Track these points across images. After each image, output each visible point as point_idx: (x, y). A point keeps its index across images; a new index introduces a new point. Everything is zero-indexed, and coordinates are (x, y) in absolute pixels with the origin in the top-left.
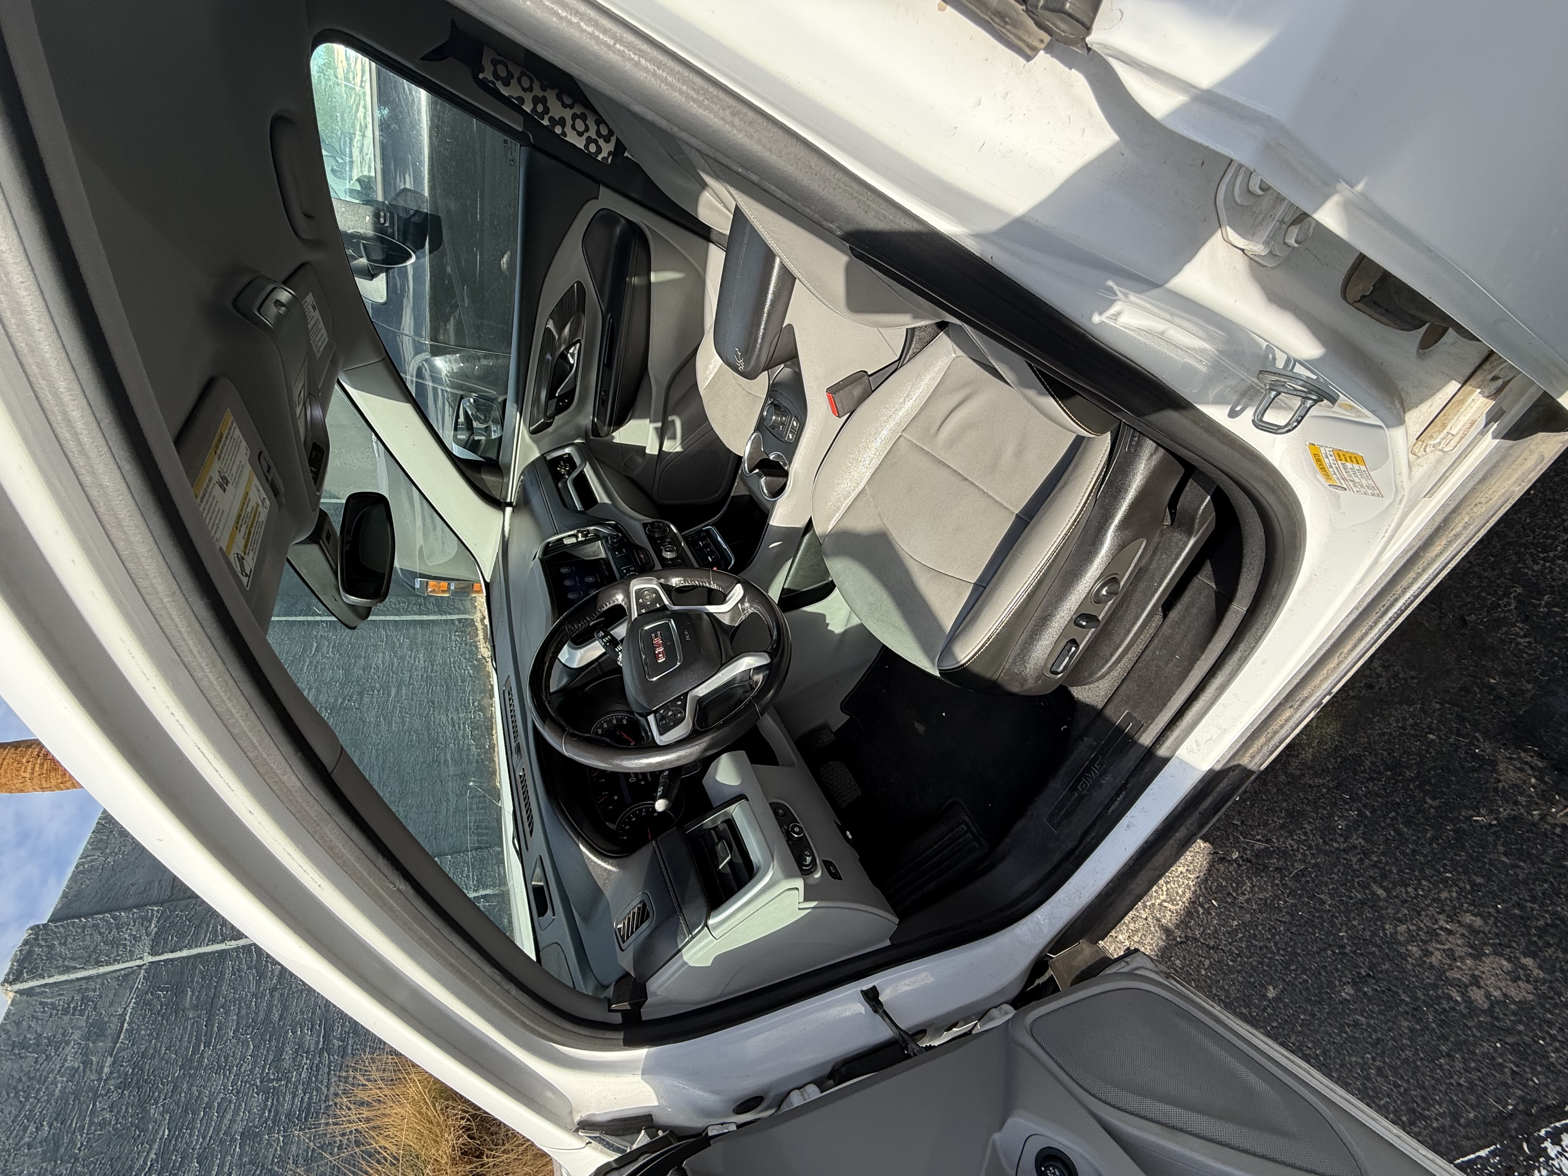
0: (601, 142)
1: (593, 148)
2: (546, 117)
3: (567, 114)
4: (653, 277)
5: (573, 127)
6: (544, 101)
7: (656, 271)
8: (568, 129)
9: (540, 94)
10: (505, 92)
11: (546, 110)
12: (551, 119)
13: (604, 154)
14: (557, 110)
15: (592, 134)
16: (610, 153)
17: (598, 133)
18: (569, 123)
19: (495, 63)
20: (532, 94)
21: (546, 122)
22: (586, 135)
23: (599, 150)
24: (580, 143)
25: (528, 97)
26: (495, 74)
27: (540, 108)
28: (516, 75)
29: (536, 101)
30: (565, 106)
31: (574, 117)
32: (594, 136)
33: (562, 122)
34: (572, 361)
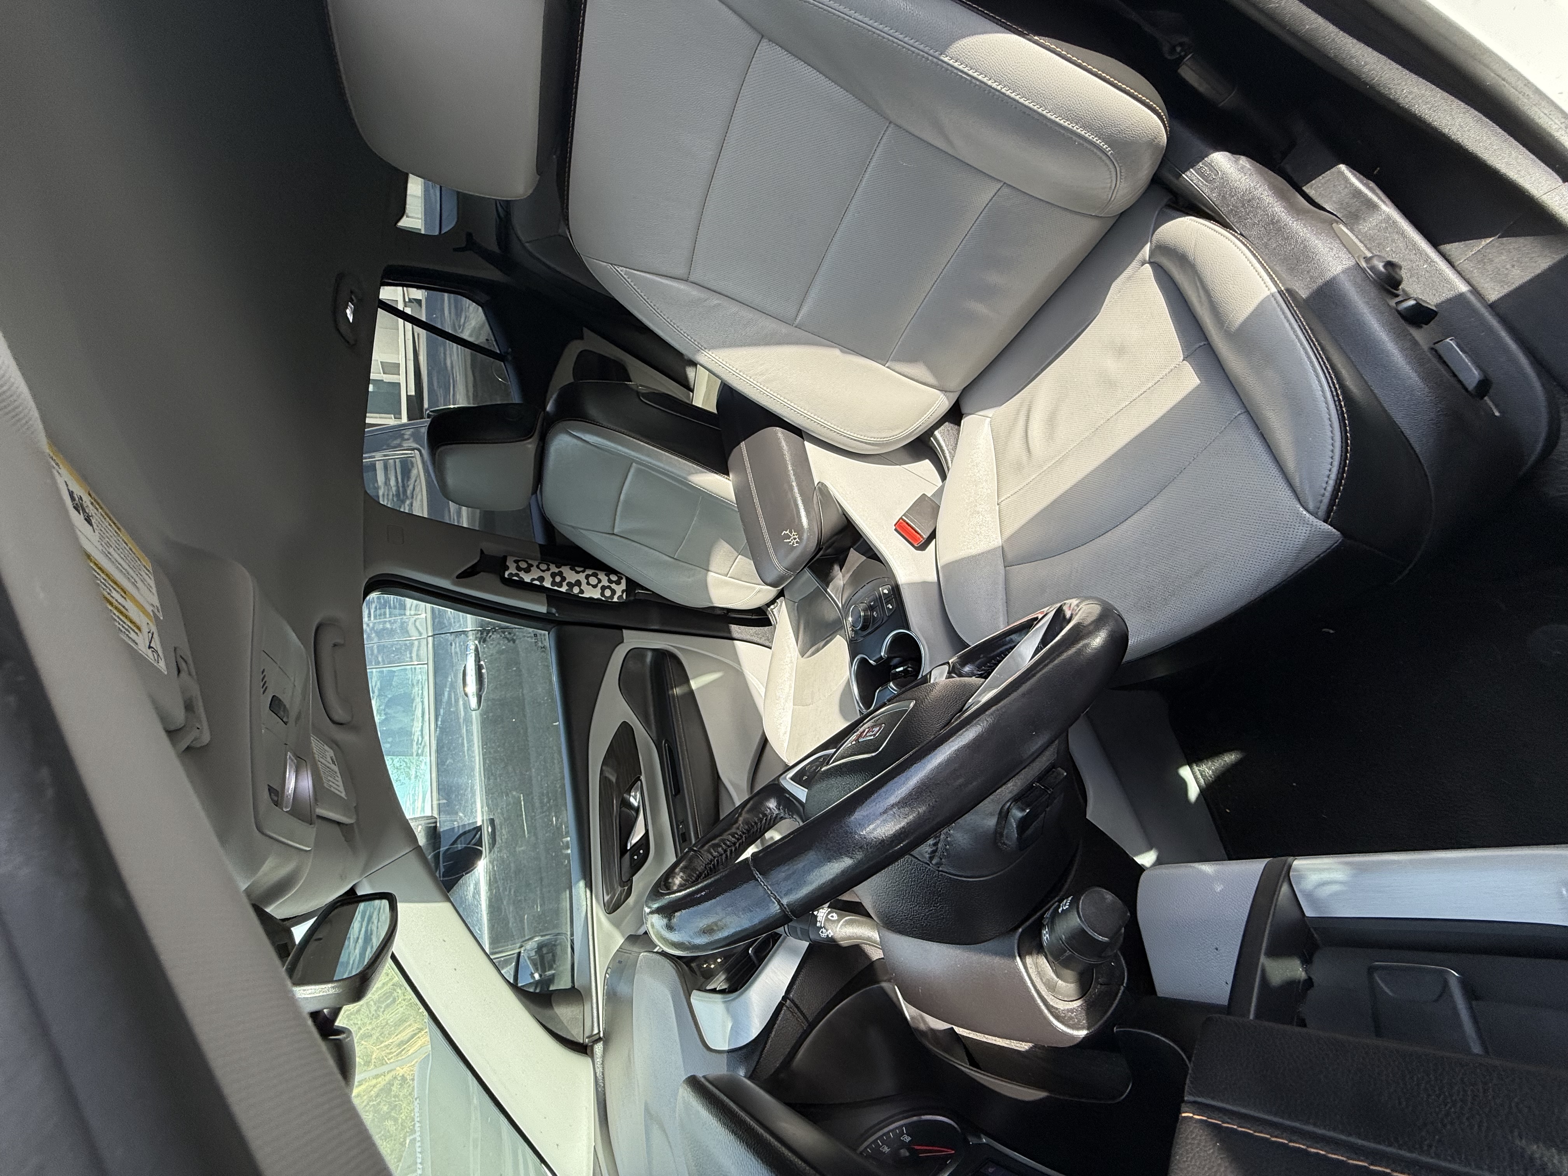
0: (613, 586)
1: (608, 593)
2: (564, 584)
3: (582, 577)
4: (694, 684)
5: (588, 584)
6: (560, 574)
7: (694, 678)
8: (584, 586)
9: (557, 570)
10: (527, 579)
11: (563, 579)
12: (569, 584)
13: (619, 593)
14: (571, 576)
15: (605, 582)
16: (623, 592)
17: (610, 581)
18: (584, 581)
19: (516, 562)
20: (550, 573)
21: (564, 589)
22: (600, 585)
23: (614, 592)
24: (596, 594)
25: (547, 576)
26: (519, 568)
27: (558, 579)
28: (535, 563)
29: (553, 575)
30: (578, 572)
31: (587, 577)
32: (607, 584)
33: (578, 583)
34: (636, 804)
